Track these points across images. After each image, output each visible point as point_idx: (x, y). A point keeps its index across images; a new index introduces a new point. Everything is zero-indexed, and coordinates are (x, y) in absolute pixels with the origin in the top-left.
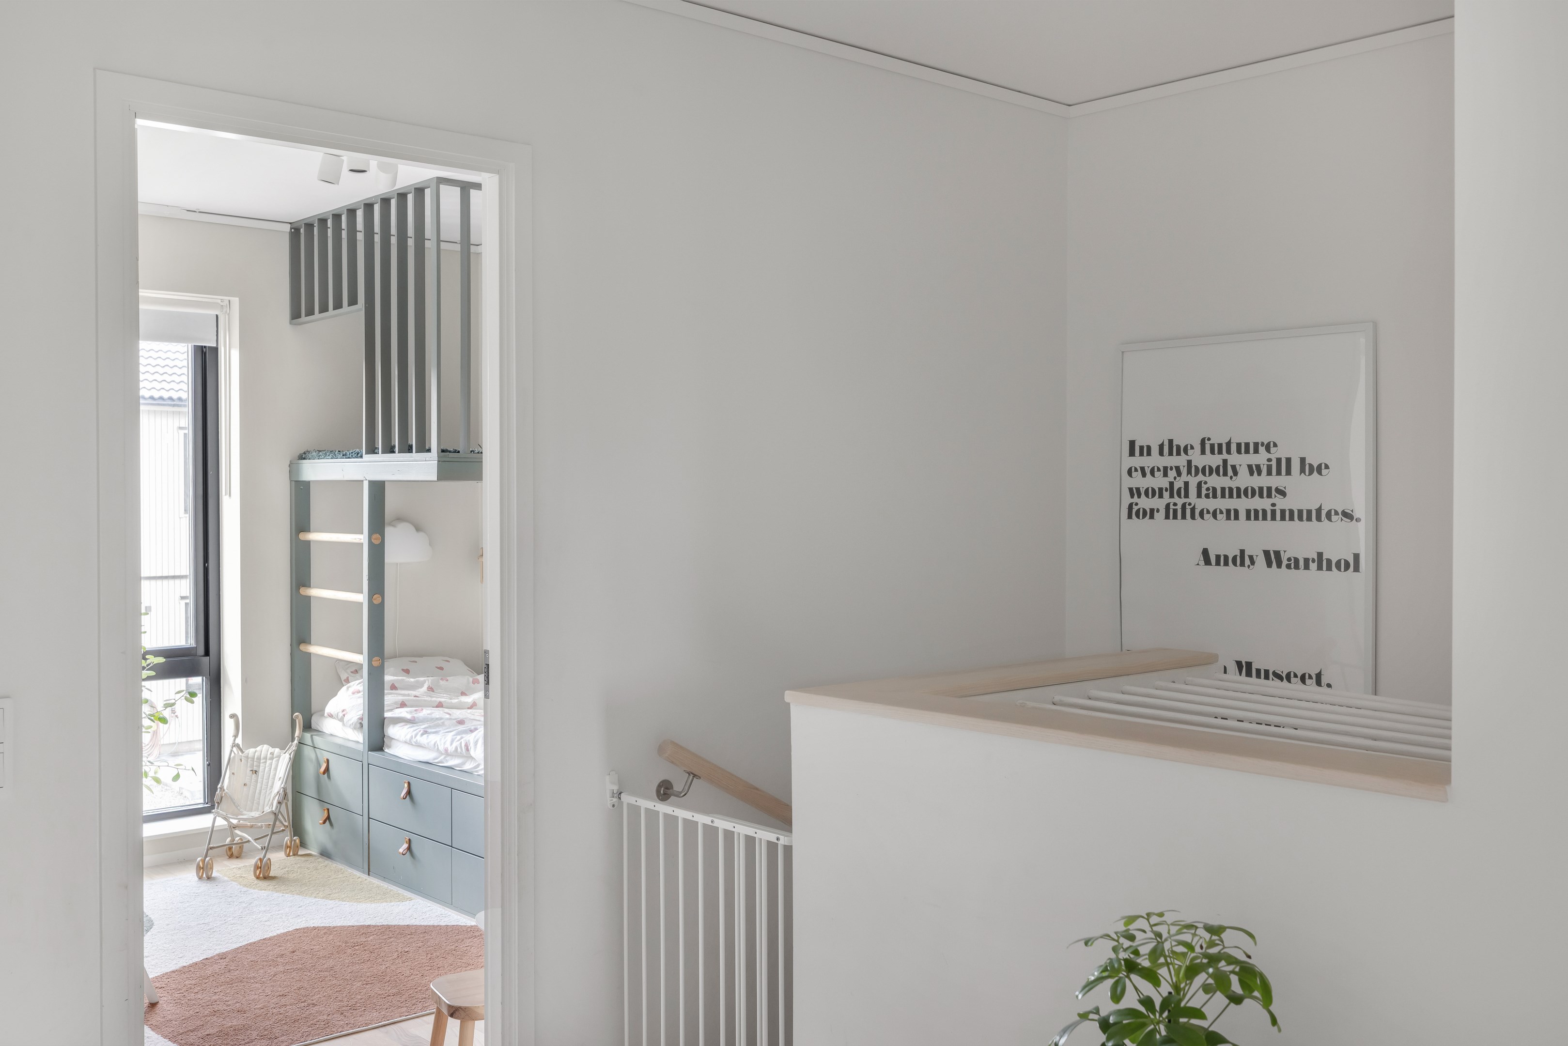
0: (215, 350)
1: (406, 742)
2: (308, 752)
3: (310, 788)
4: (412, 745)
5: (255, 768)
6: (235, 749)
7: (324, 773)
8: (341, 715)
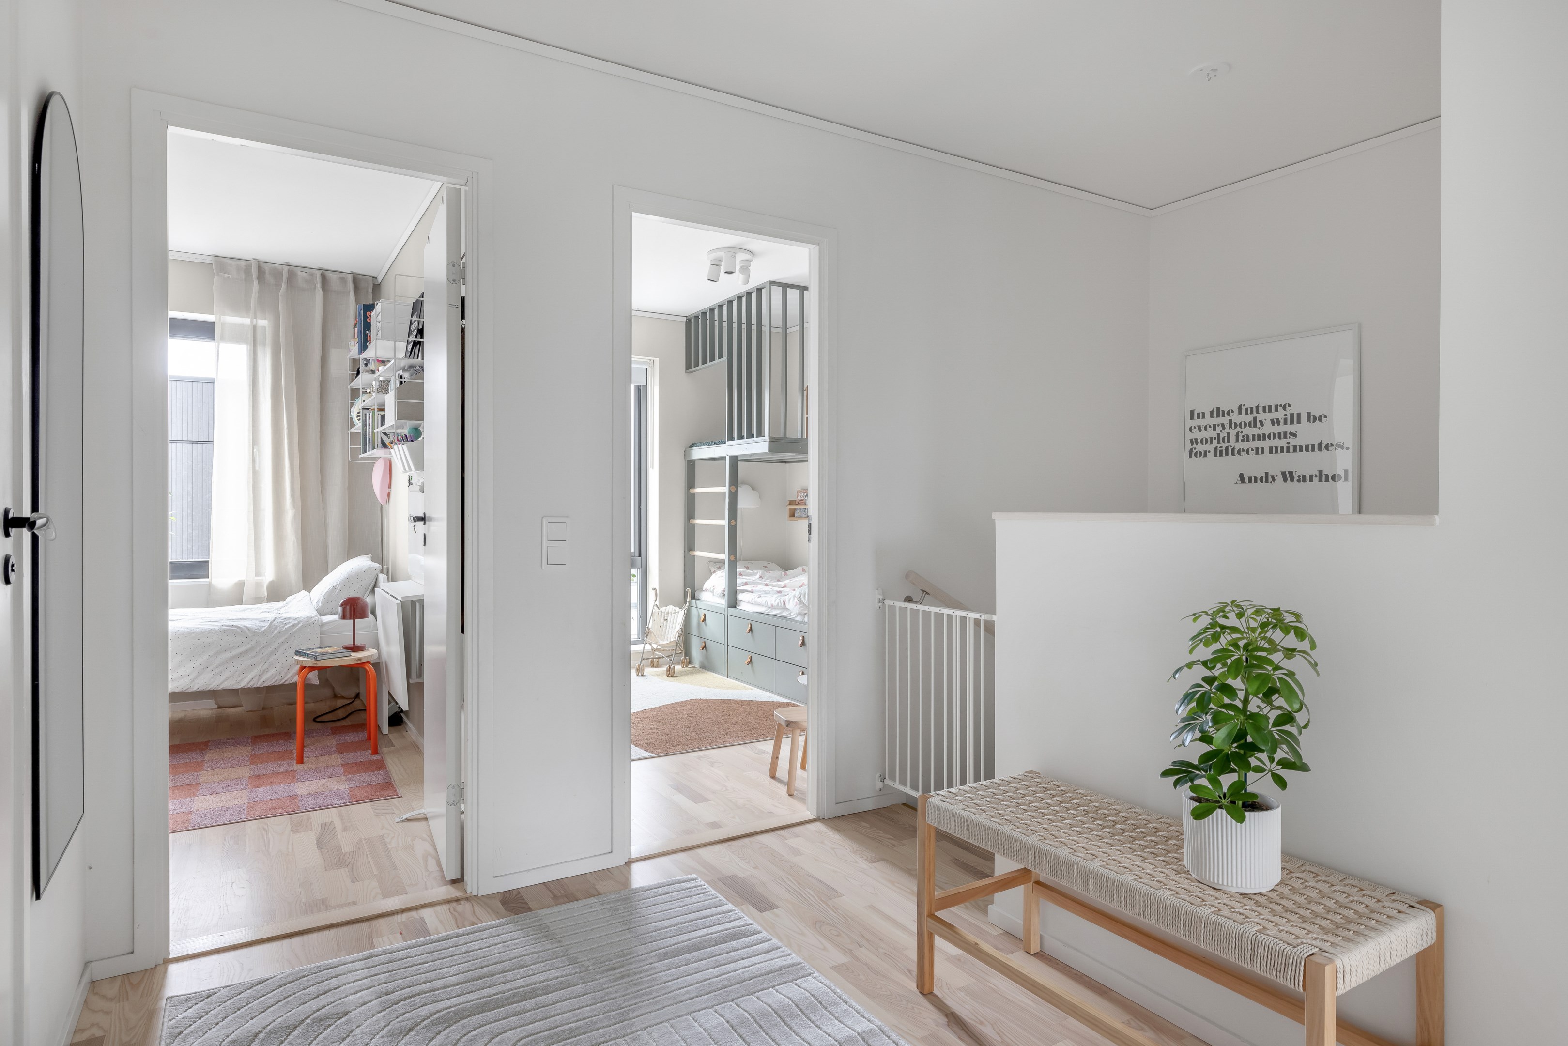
0: (646, 387)
1: (749, 602)
2: (694, 611)
3: (694, 630)
4: (752, 604)
5: (666, 618)
6: (655, 607)
7: (703, 622)
8: (712, 589)
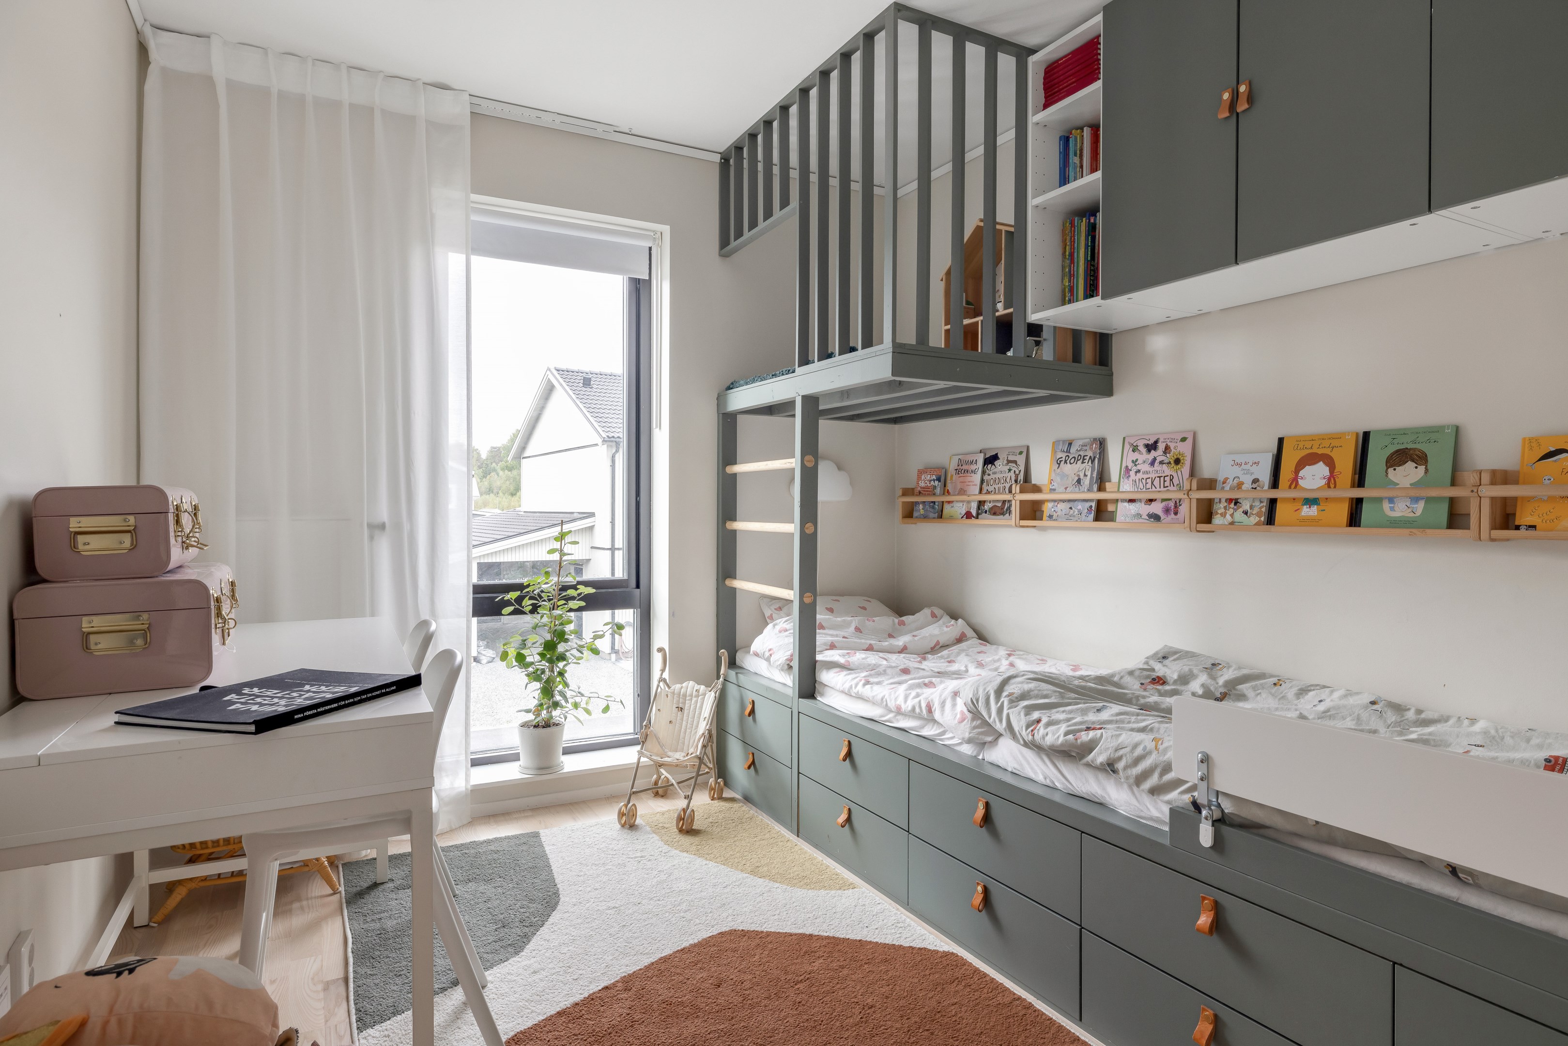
0: (649, 282)
1: (843, 692)
2: (732, 690)
3: (733, 726)
4: (851, 696)
5: (681, 705)
6: (661, 684)
7: (749, 715)
8: (767, 654)
